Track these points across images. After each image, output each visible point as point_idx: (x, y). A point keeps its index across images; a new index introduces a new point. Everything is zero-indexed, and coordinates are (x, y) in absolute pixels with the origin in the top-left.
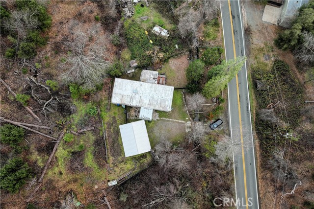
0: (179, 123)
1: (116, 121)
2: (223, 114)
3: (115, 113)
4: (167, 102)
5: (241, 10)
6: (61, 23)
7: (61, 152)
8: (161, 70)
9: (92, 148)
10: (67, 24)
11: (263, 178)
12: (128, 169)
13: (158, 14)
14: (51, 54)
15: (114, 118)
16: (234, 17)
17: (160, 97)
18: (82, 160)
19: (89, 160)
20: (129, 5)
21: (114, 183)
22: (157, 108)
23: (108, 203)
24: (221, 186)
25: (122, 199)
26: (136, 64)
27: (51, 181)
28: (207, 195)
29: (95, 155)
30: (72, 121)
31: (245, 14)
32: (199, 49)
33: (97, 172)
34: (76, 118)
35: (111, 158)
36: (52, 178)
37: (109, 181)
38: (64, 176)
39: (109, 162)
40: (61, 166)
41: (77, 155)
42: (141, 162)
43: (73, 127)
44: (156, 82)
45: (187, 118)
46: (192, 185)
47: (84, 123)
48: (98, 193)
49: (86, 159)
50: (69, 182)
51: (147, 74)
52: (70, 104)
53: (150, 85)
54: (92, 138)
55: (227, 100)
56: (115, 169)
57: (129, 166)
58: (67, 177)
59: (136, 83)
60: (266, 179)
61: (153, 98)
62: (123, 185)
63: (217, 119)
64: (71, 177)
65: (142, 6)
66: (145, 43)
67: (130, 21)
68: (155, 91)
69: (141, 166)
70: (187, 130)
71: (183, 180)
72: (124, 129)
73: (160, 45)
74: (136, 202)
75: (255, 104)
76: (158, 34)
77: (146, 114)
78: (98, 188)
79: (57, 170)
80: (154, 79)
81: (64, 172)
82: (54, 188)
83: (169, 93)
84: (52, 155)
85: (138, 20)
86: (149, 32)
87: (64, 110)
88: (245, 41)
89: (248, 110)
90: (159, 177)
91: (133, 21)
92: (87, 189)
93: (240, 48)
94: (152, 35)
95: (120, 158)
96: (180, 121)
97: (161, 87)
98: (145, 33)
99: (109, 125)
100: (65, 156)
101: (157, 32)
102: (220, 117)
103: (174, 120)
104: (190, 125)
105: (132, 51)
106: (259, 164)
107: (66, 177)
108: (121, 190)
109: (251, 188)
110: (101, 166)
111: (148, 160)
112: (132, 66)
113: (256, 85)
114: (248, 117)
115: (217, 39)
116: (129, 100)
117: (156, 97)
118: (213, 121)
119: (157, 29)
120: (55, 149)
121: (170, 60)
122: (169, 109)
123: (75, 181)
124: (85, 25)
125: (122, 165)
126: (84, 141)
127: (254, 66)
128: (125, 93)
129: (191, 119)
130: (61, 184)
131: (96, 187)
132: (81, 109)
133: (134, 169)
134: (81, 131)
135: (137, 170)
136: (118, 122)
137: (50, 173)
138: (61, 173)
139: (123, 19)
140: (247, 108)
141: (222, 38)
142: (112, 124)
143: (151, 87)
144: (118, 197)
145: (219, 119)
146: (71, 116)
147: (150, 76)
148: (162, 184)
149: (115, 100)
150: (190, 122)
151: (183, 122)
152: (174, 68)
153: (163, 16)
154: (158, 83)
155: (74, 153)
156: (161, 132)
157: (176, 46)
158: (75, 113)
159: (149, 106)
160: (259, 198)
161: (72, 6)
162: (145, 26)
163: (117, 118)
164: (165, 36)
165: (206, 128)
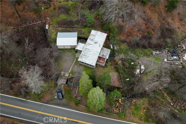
0: (70, 68)
1: (81, 34)
2: (66, 103)
3: (86, 34)
4: (85, 59)
8: (110, 65)
9: (69, 19)
10: (144, 15)
12: (51, 35)
15: (84, 34)
17: (89, 55)
18: (64, 13)
19: (63, 17)
21: (47, 28)
23: (38, 23)
30: (85, 10)
32: (124, 97)
33: (55, 20)
34: (87, 12)
37: (49, 26)
39: (60, 27)
42: (53, 43)
43: (82, 11)
44: (100, 56)
45: (71, 75)
47: (83, 16)
48: (45, 19)
49: (63, 15)
50: (55, 6)
52: (95, 10)
53: (99, 51)
54: (74, 20)
55: (77, 110)
56: (55, 30)
57: (53, 36)
59: (102, 44)
61: (89, 51)
62: (44, 32)
63: (64, 97)
64: (57, 6)
67: (149, 53)
68: (94, 54)
70: (62, 73)
72: (76, 34)
73: (129, 68)
76: (138, 67)
77: (80, 46)
78: (47, 19)
80: (103, 55)
83: (91, 62)
85: (150, 58)
91: (149, 55)
96: (70, 70)
97: (96, 58)
99: (80, 31)
100: (68, 5)
102: (64, 100)
103: (72, 66)
104: (66, 75)
107: (58, 4)
112: (115, 46)
115: (133, 116)
116: (92, 38)
117: (90, 53)
118: (63, 93)
119: (142, 67)
121: (117, 73)
122: (79, 60)
123: (55, 9)
124: (144, 25)
125: (55, 33)
126: (74, 15)
128: (96, 37)
129: (70, 77)
131: (48, 18)
132: (91, 15)
133: (50, 38)
134: (79, 14)
135: (49, 39)
138: (60, 2)
139: (151, 50)
143: (97, 52)
146: (88, 10)
147: (106, 53)
149: (93, 32)
150: (68, 76)
151: (69, 71)
157: (128, 79)
158: (90, 12)
159: (85, 48)
164: (136, 72)
165: (60, 86)
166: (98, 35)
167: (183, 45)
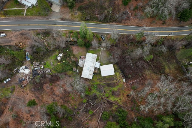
0: (101, 53)
2: (99, 34)
3: (96, 79)
4: (93, 56)
5: (52, 20)
6: (54, 100)
7: (112, 99)
8: (78, 58)
9: (110, 88)
11: (124, 23)
12: (120, 75)
13: (50, 57)
14: (69, 103)
15: (98, 79)
16: (55, 24)
18: (115, 92)
19: (115, 89)
20: (44, 70)
21: (124, 80)
22: (96, 60)
23: (132, 82)
24: (127, 39)
25: (130, 76)
26: (75, 68)
28: (130, 45)
29: (113, 87)
31: (54, 19)
33: (120, 86)
34: (98, 94)
35: (114, 81)
36: (122, 102)
37: (123, 82)
38: (121, 98)
39: (116, 82)
40: (118, 99)
41: (113, 93)
42: (116, 69)
43: (102, 94)
44: (84, 60)
45: (100, 49)
46: (126, 50)
47: (100, 90)
48: (128, 86)
50: (124, 96)
51: (80, 63)
52: (92, 96)
53: (85, 62)
54: (106, 87)
56: (119, 79)
57: (118, 74)
58: (122, 97)
59: (84, 68)
60: (125, 22)
62: (125, 77)
64: (122, 95)
65: (45, 64)
66: (65, 64)
67: (53, 71)
68: (88, 60)
69: (118, 69)
70: (105, 50)
71: (124, 53)
72: (103, 74)
73: (66, 57)
74: (131, 71)
75: (96, 22)
76: (61, 58)
77: (98, 65)
79: (119, 101)
81: (120, 98)
82: (126, 102)
83: (89, 54)
84: (113, 102)
85: (52, 67)
86: (59, 62)
87: (95, 98)
88: (67, 21)
89: (98, 25)
90: (123, 62)
91: (53, 69)
92: (126, 90)
93: (70, 24)
94: (61, 61)
95: (115, 77)
97: (87, 58)
98: (60, 64)
99: (101, 81)
100: (114, 97)
101: (60, 58)
104: (102, 48)
105: (68, 70)
106: (119, 24)
108: (127, 77)
109: (128, 28)
110: (117, 85)
111: (115, 66)
112: (75, 70)
113: (88, 20)
114: (100, 25)
115: (65, 33)
116: (91, 72)
117: (91, 60)
118: (101, 39)
119: (59, 58)
120: (111, 101)
121: (74, 54)
122: (96, 55)
124: (54, 90)
125: (117, 76)
126: (107, 91)
127: (79, 19)
128: (88, 73)
130: (124, 99)
131: (125, 87)
132: (94, 92)
133: (119, 72)
134: (104, 92)
135: (120, 71)
136: (100, 77)
137: (120, 103)
138: (120, 99)
139: (51, 73)
140: (97, 25)
141: (65, 30)
142: (101, 80)
143: (87, 62)
144: (129, 78)
145: (101, 37)
148: (125, 61)
149: (91, 77)
151: (101, 51)
152: (77, 53)
153: (52, 55)
154: (85, 59)
155: (112, 95)
156: (105, 60)
157: (67, 50)
158: (96, 94)
159: (94, 63)
160: (132, 26)
161: (44, 96)
162: (56, 64)
163: (98, 78)
164: (62, 55)
165: (104, 42)
166: (88, 75)
167: (27, 80)
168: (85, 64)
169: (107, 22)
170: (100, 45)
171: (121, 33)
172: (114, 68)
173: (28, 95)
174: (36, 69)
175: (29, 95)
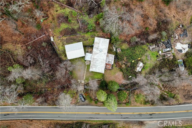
0: (84, 76)
1: (85, 40)
2: (88, 103)
3: (90, 40)
4: (95, 68)
5: (156, 120)
6: (142, 7)
7: (68, 10)
8: (115, 67)
9: (70, 27)
10: (142, 10)
11: (51, 123)
12: (59, 47)
13: (152, 66)
14: (122, 3)
15: (87, 40)
16: (151, 115)
17: (98, 64)
18: (64, 22)
19: (64, 26)
20: (157, 48)
21: (52, 40)
22: (91, 63)
23: (42, 36)
24: (48, 98)
25: (43, 43)
26: (118, 51)
27: (53, 6)
28: (43, 90)
29: (66, 29)
30: (84, 16)
31: (153, 123)
32: (129, 91)
33: (58, 30)
34: (86, 18)
35: (65, 38)
36: (54, 7)
37: (53, 37)
38: (56, 13)
39: (63, 37)
40: (61, 11)
41: (66, 19)
42: (63, 55)
43: (81, 17)
44: (107, 63)
45: (86, 81)
46: (49, 82)
47: (83, 22)
48: (47, 31)
49: (64, 24)
50: (52, 16)
51: (112, 57)
52: (94, 14)
53: (105, 59)
54: (76, 27)
55: (97, 106)
56: (60, 40)
57: (61, 48)
59: (106, 51)
60: (50, 125)
61: (97, 61)
62: (50, 44)
63: (86, 99)
64: (55, 16)
65: (157, 56)
66: (132, 57)
67: (147, 48)
68: (101, 62)
69: (60, 54)
70: (79, 81)
71: (52, 77)
72: (80, 44)
73: (131, 67)
74: (42, 51)
75: (94, 123)
76: (138, 65)
77: (88, 57)
78: (50, 31)
79: (59, 9)
80: (109, 62)
81: (58, 12)
82: (49, 8)
83: (100, 70)
84: (66, 6)
85: (148, 53)
86: (140, 60)
87: (90, 11)
88: (135, 121)
89: (90, 118)
90: (54, 64)
91: (147, 50)
92: (49, 25)
93: (130, 117)
94: (137, 62)
95: (65, 43)
96: (85, 77)
97: (104, 66)
98: (139, 58)
99: (83, 37)
100: (66, 13)
101: (139, 65)
102: (86, 101)
103: (85, 74)
104: (82, 83)
105: (127, 50)
106: (58, 122)
107: (55, 14)
108: (48, 43)
110: (61, 33)
111: (64, 58)
112: (117, 49)
113: (105, 124)
114: (86, 118)
115: (136, 102)
116: (96, 47)
117: (98, 62)
118: (84, 96)
119: (141, 64)
120: (69, 7)
121: (122, 72)
122: (91, 70)
123: (53, 19)
124: (142, 21)
125: (61, 44)
126: (74, 23)
127: (118, 125)
128: (100, 45)
129: (86, 83)
130: (52, 11)
131: (50, 30)
132: (91, 21)
133: (59, 50)
134: (79, 21)
135: (58, 52)
136: (85, 42)
137: (57, 5)
138: (57, 11)
139: (148, 45)
140: (92, 118)
141: (136, 106)
142: (84, 39)
143: (104, 60)
144: (45, 42)
145: (85, 100)
146: (87, 15)
147: (111, 59)
148: (50, 65)
149: (97, 39)
150: (84, 83)
151: (84, 79)
152: (117, 74)
153: (150, 69)
155: (67, 17)
156: (78, 65)
157: (131, 76)
158: (89, 17)
159: (93, 58)
160: (40, 120)
161: (154, 14)
162: (144, 58)
163: (87, 41)
164: (136, 70)
165: (80, 91)
166: (101, 42)
167: (177, 35)
168: (105, 57)
169: (77, 123)
170: (86, 87)
171: (56, 108)
172: (66, 56)
173: (174, 16)
174: (168, 49)
175: (172, 16)
